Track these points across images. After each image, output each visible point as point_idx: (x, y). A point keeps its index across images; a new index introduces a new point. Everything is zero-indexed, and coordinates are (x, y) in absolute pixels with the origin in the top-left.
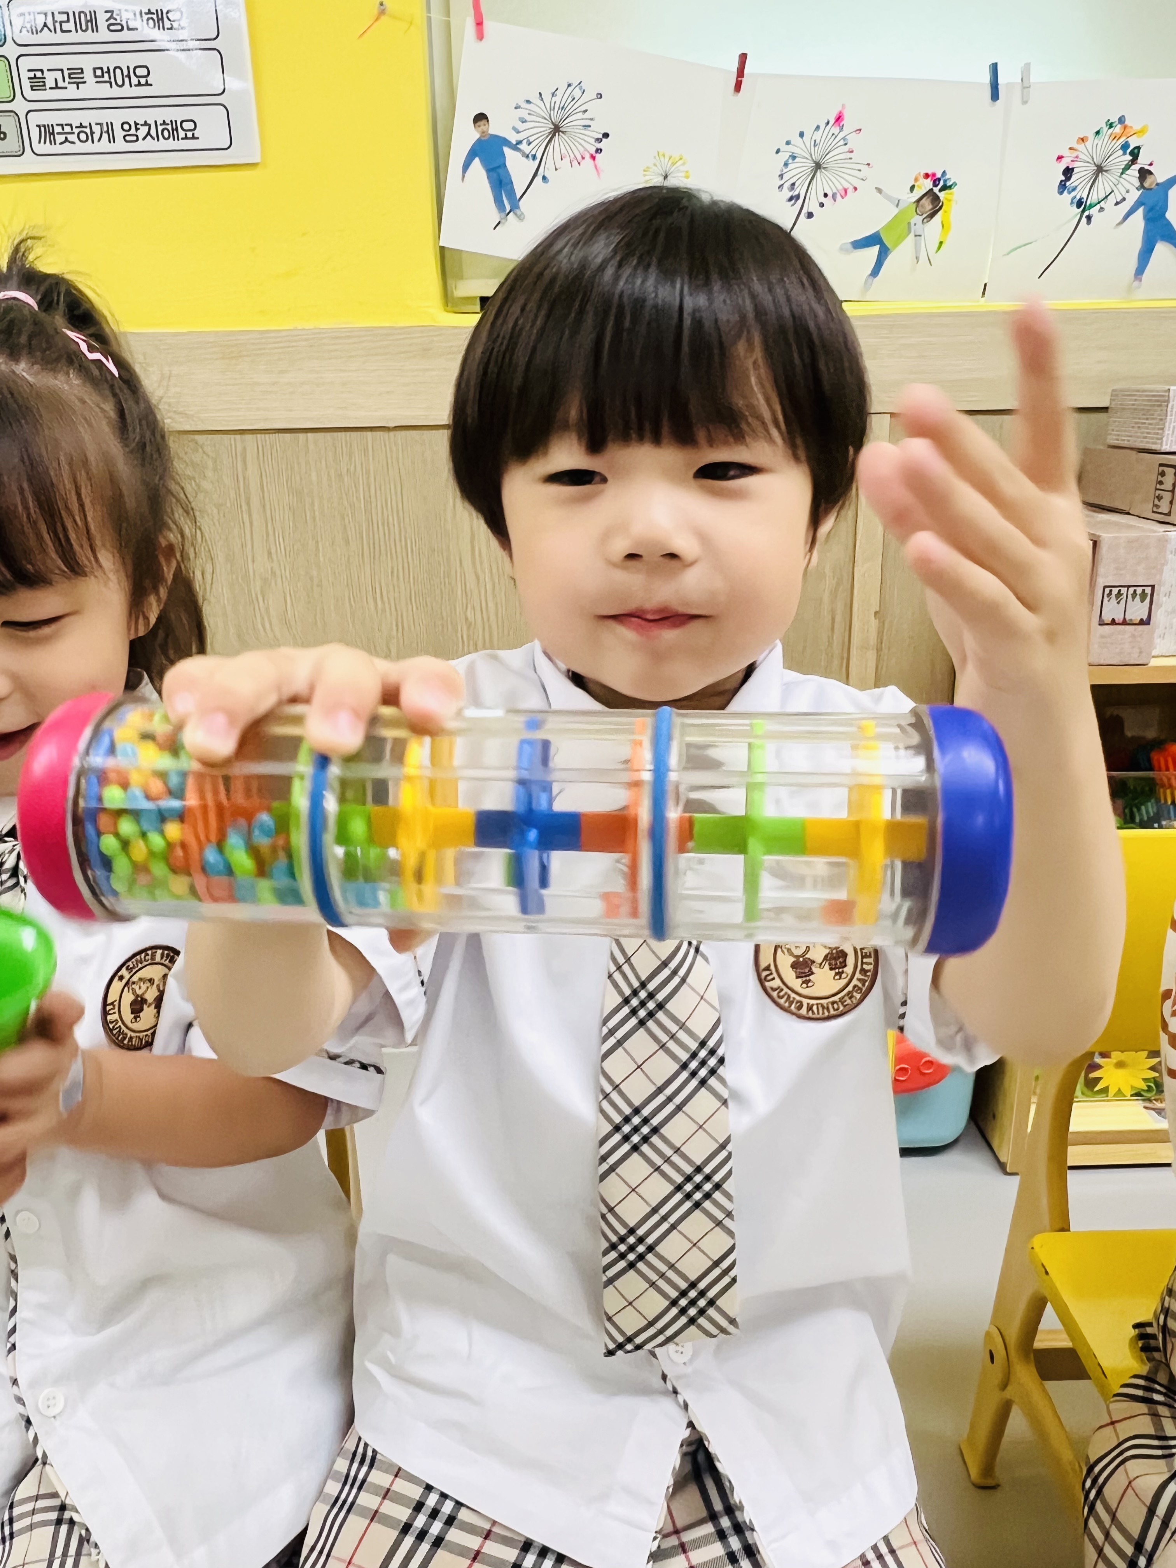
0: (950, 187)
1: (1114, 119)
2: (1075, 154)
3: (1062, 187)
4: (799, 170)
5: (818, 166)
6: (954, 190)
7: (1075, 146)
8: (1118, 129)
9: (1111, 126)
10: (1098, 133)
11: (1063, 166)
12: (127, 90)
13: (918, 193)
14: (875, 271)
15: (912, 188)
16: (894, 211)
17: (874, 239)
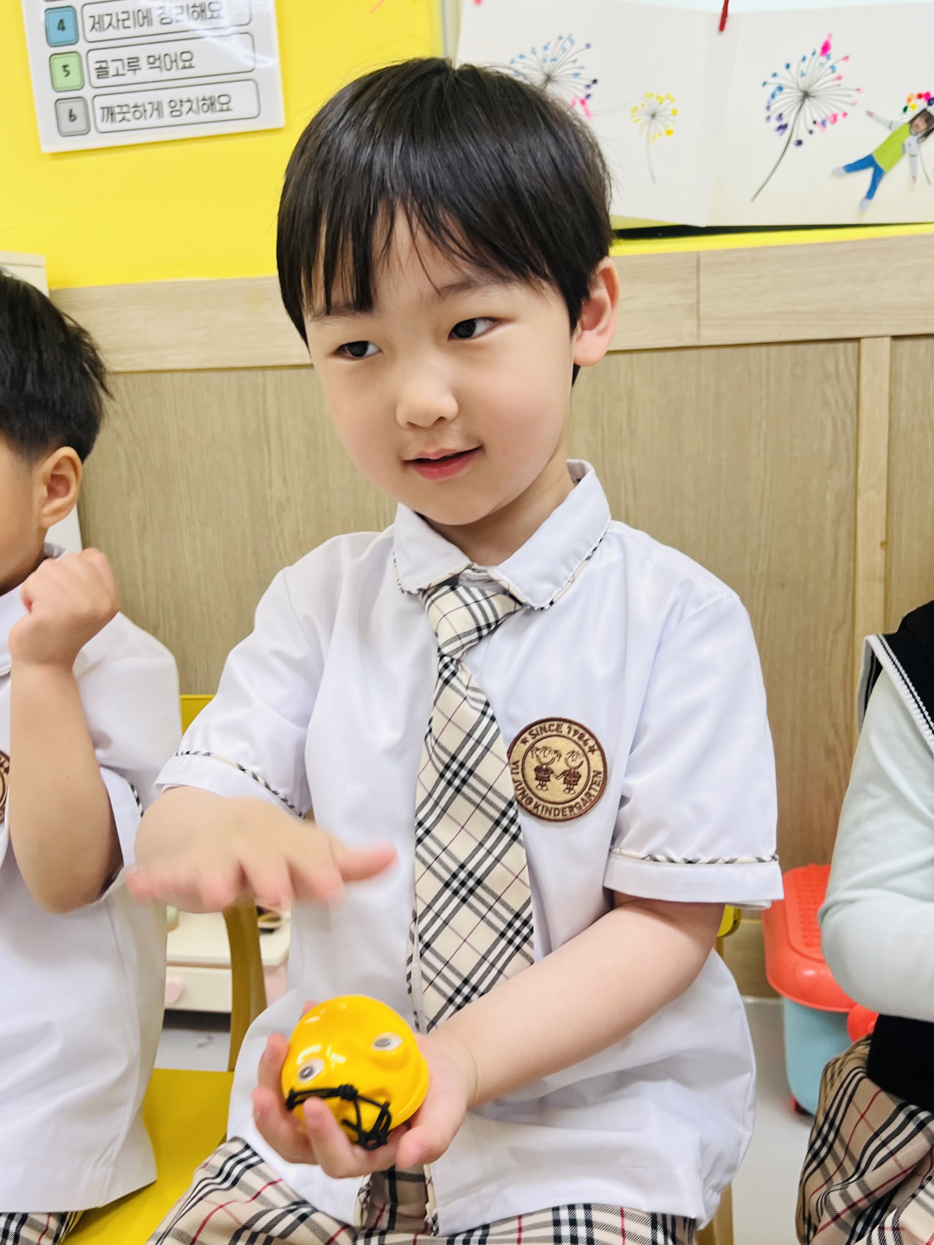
4: (786, 101)
5: (805, 95)
12: (174, 74)
13: (912, 113)
14: (870, 194)
15: (905, 109)
16: (887, 133)
17: (867, 162)
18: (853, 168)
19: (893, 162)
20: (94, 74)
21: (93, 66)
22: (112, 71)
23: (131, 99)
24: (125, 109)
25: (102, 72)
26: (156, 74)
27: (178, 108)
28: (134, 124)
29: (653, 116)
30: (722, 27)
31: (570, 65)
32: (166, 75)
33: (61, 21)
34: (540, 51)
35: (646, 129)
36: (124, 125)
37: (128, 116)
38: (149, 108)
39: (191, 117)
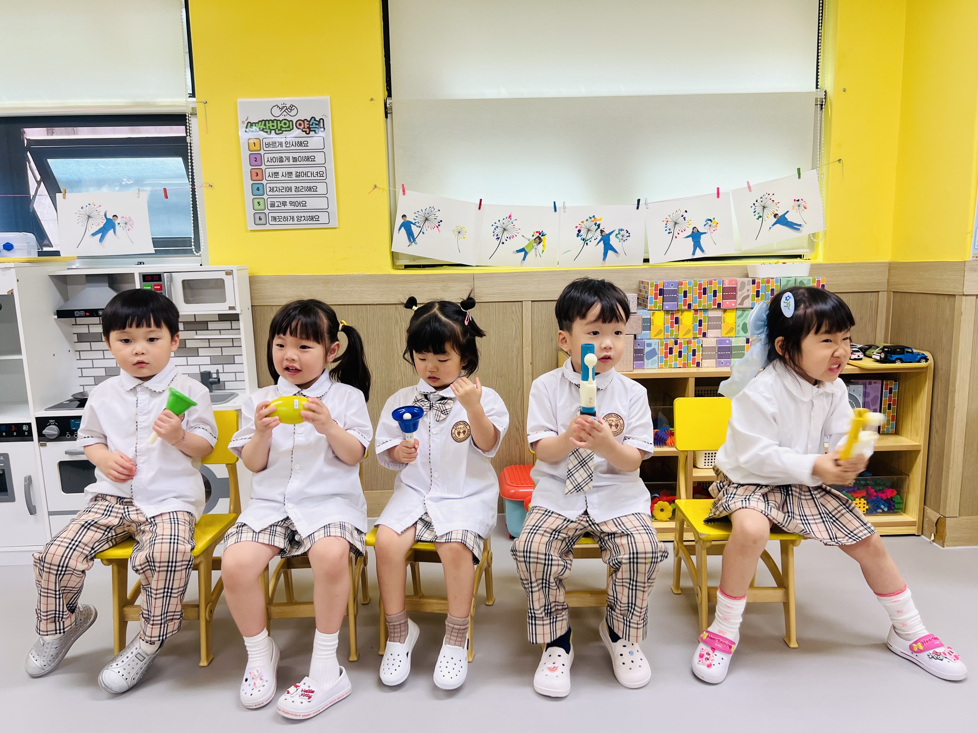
0: (544, 235)
1: (592, 216)
2: (581, 226)
3: (578, 235)
4: (499, 231)
5: (505, 230)
6: (546, 236)
7: (581, 224)
8: (593, 219)
9: (591, 218)
10: (587, 220)
11: (578, 229)
12: (299, 208)
13: (535, 237)
14: (524, 259)
15: (533, 236)
16: (529, 242)
17: (522, 250)
18: (518, 251)
19: (530, 251)
20: (269, 206)
21: (269, 203)
22: (276, 205)
23: (283, 215)
24: (280, 218)
25: (273, 205)
26: (292, 207)
27: (300, 218)
28: (283, 223)
29: (459, 233)
30: (480, 208)
31: (433, 216)
32: (296, 208)
33: (258, 188)
34: (424, 211)
35: (457, 236)
36: (280, 223)
37: (281, 220)
38: (289, 218)
39: (305, 222)
